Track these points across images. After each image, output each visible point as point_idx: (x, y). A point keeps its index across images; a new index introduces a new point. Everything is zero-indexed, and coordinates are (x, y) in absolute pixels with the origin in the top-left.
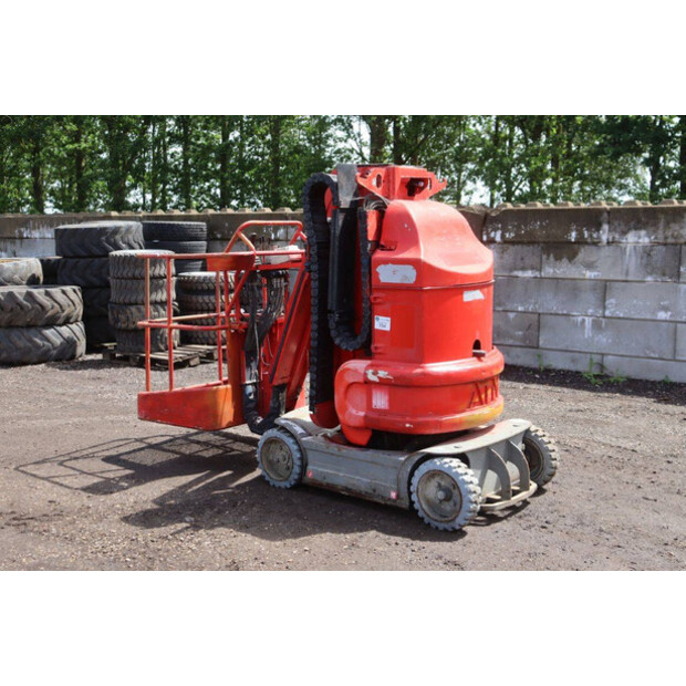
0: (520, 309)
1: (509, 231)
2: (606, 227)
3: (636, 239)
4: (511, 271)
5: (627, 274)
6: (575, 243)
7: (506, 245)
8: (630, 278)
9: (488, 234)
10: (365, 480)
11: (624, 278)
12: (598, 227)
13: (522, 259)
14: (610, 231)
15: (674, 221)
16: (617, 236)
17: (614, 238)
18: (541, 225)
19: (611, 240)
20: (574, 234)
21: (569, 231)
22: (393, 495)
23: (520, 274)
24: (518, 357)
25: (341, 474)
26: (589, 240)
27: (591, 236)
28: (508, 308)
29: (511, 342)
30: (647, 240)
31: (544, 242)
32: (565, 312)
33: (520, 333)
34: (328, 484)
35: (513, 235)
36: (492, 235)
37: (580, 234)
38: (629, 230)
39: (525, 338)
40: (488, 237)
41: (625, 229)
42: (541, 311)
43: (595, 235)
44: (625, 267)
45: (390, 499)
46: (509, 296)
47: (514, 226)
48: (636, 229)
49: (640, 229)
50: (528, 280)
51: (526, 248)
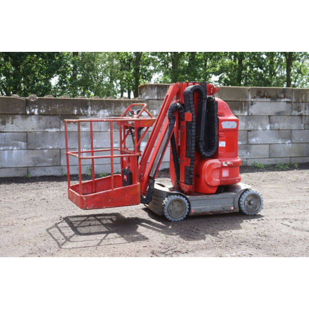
0: (50, 147)
1: (43, 109)
2: (90, 108)
3: (103, 113)
4: (44, 129)
5: (100, 128)
6: (76, 115)
7: (40, 116)
8: (101, 130)
9: (30, 111)
10: (219, 206)
11: (99, 130)
12: (87, 108)
13: (50, 123)
14: (91, 109)
15: (118, 106)
16: (95, 112)
17: (94, 113)
18: (59, 106)
19: (92, 114)
20: (76, 111)
21: (73, 109)
22: (232, 208)
23: (49, 130)
24: (50, 171)
25: (208, 207)
26: (83, 114)
27: (84, 112)
28: (44, 147)
29: (46, 164)
30: (108, 114)
31: (61, 115)
32: (73, 147)
33: (51, 159)
34: (202, 213)
35: (44, 111)
36: (33, 110)
37: (79, 111)
38: (100, 109)
39: (53, 161)
40: (30, 112)
41: (98, 109)
42: (61, 148)
43: (86, 112)
44: (99, 125)
45: (231, 210)
46: (44, 142)
47: (45, 107)
48: (103, 109)
49: (105, 109)
50: (54, 133)
51: (51, 117)
